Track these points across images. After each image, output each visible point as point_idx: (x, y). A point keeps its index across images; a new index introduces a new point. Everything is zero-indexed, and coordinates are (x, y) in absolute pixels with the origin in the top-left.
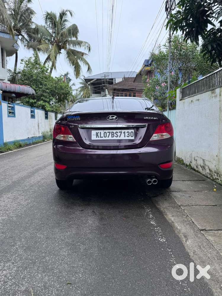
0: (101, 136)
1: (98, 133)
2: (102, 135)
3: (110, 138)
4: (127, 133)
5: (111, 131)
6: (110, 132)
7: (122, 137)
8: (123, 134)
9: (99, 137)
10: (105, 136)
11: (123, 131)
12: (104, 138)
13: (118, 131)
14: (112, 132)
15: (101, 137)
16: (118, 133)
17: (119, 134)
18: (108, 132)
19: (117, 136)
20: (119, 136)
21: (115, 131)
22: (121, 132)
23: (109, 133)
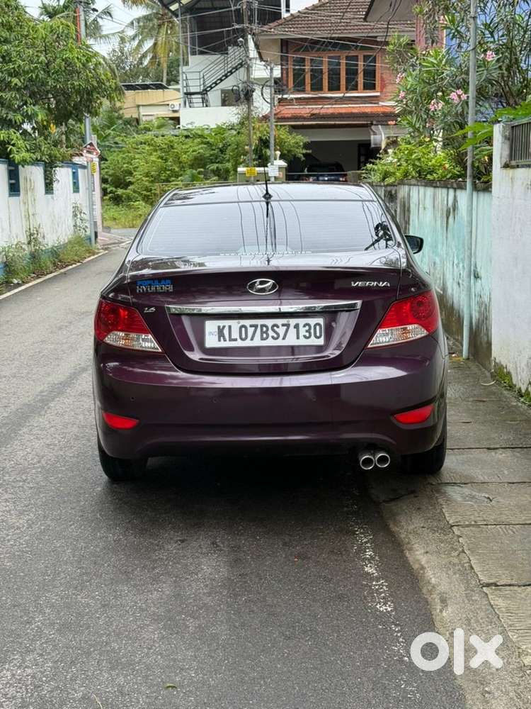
0: (233, 337)
1: (224, 327)
2: (235, 335)
3: (257, 342)
4: (304, 326)
6: (256, 326)
8: (292, 331)
9: (225, 340)
10: (244, 336)
12: (240, 343)
13: (280, 322)
14: (262, 326)
15: (231, 340)
16: (278, 327)
17: (281, 330)
18: (251, 326)
19: (275, 336)
20: (281, 336)
22: (288, 326)
23: (253, 328)
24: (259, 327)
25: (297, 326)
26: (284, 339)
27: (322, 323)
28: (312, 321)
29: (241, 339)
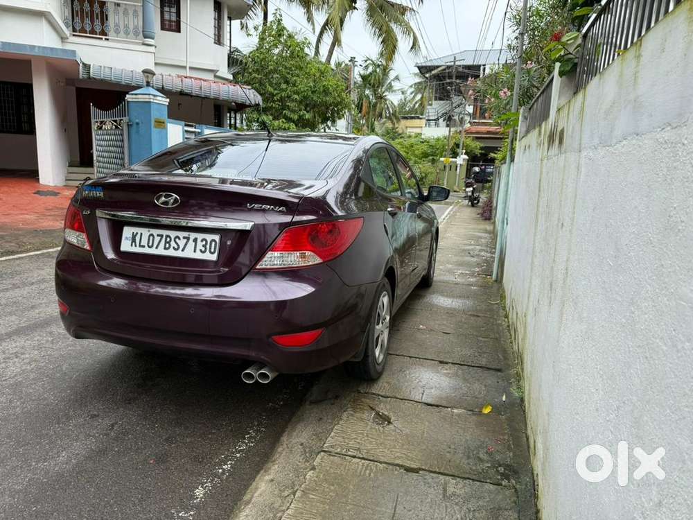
0: (142, 244)
1: (137, 233)
2: (144, 242)
4: (202, 241)
5: (165, 233)
6: (162, 236)
7: (189, 253)
8: (191, 243)
11: (193, 235)
12: (146, 250)
13: (182, 234)
14: (167, 236)
15: (140, 246)
16: (179, 239)
18: (158, 235)
19: (176, 247)
20: (181, 248)
21: (173, 234)
24: (164, 237)
25: (195, 240)
26: (183, 250)
27: (218, 241)
28: (209, 237)
29: (149, 246)
